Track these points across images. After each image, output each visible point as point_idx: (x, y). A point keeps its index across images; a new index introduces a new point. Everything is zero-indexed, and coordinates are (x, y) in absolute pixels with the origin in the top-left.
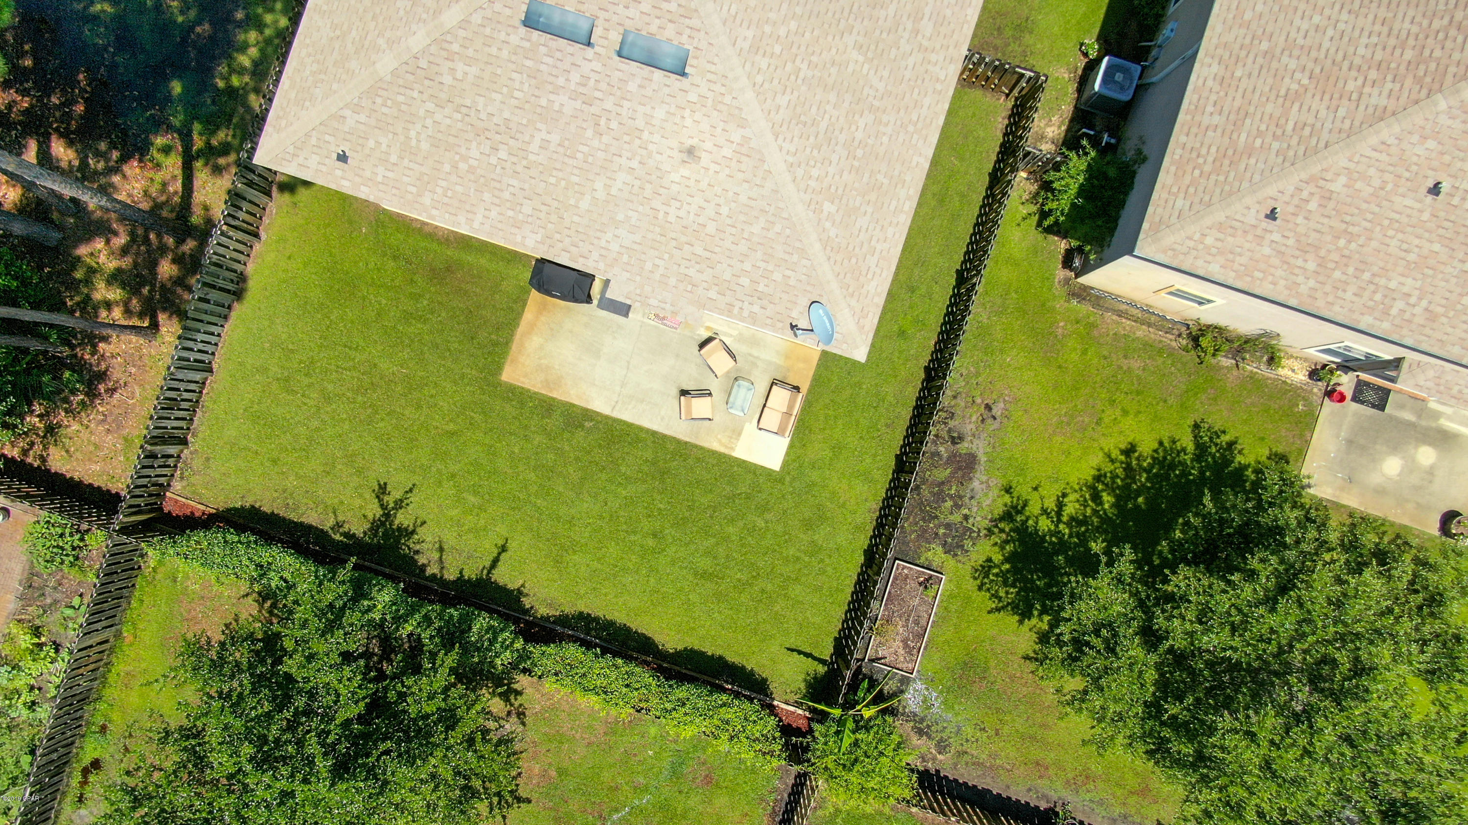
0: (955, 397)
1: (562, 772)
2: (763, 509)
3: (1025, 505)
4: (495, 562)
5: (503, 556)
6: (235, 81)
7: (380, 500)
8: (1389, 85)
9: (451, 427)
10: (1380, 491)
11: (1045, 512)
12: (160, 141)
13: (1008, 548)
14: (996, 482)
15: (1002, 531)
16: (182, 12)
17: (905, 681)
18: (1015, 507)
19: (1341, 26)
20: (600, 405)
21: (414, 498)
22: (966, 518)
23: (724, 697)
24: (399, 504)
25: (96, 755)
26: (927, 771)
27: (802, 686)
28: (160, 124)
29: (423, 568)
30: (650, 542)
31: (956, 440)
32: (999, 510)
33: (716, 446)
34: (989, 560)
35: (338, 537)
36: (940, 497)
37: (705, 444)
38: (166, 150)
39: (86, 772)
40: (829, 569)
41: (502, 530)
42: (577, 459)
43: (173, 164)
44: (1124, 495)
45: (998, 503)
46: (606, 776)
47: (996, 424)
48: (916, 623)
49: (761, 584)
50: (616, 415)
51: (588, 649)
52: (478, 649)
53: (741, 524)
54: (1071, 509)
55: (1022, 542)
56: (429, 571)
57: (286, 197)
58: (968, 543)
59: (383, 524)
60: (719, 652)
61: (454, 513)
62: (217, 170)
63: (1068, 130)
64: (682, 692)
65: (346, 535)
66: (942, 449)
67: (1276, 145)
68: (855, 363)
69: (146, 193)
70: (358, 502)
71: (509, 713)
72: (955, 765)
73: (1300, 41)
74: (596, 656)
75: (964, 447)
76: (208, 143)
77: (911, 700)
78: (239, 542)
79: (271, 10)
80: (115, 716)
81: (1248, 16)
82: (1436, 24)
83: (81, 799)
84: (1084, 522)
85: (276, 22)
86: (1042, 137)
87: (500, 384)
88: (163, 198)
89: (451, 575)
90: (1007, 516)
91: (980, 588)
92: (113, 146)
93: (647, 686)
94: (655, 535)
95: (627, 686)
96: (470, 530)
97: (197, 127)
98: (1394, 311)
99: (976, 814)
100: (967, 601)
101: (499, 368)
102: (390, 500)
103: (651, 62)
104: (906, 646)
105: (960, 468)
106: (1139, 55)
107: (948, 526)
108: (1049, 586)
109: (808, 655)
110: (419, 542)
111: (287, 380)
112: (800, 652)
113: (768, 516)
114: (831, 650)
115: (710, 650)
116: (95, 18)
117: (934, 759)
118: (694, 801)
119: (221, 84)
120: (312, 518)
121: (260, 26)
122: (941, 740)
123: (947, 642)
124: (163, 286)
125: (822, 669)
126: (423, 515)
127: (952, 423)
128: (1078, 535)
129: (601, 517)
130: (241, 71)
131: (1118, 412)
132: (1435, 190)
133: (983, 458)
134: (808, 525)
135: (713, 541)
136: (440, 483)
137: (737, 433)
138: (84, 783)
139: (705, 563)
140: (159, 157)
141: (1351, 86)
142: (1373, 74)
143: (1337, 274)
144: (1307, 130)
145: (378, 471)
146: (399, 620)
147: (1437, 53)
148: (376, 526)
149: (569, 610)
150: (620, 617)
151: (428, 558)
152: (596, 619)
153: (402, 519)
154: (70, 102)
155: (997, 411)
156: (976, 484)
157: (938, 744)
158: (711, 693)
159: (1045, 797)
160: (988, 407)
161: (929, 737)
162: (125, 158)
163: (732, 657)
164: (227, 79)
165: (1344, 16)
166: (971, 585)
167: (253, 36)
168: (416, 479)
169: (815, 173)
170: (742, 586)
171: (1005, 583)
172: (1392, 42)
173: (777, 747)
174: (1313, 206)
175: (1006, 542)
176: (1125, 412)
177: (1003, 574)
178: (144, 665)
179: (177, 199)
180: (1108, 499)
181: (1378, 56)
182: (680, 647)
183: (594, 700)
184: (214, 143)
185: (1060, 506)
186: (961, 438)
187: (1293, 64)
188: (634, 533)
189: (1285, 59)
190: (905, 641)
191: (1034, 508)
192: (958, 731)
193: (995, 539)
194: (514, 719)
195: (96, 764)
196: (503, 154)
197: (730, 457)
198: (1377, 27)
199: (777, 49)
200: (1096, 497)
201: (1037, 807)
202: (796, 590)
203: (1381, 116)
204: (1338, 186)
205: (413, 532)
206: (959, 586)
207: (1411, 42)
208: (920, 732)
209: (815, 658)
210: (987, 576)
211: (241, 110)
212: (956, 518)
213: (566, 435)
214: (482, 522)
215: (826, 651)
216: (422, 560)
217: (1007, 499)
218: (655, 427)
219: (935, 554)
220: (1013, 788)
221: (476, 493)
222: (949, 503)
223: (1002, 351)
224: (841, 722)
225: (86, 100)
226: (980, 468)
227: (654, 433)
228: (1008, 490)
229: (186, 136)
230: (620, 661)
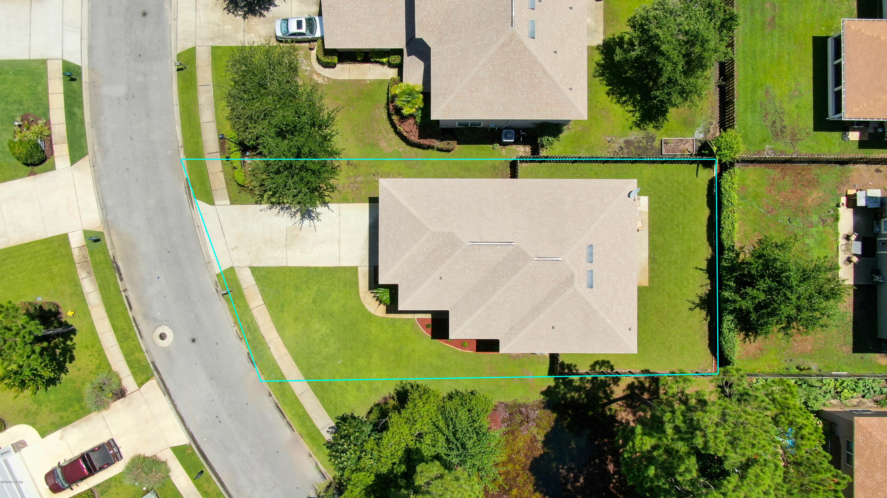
0: (609, 152)
1: (755, 231)
2: (660, 197)
3: (634, 122)
4: (701, 269)
5: (698, 267)
6: (583, 396)
7: (694, 309)
8: (536, 72)
9: (666, 295)
10: (596, 21)
11: (634, 116)
12: (608, 413)
13: (648, 122)
14: (630, 132)
15: (643, 126)
16: (567, 419)
17: (696, 140)
18: (635, 125)
19: (520, 87)
20: (646, 254)
21: (690, 299)
22: (643, 138)
23: (722, 190)
24: (693, 303)
25: (795, 368)
26: (719, 126)
27: (707, 169)
28: (604, 414)
29: (709, 290)
30: (680, 227)
31: (621, 148)
32: (637, 129)
33: (647, 217)
34: (653, 127)
35: (709, 318)
36: (640, 147)
37: (647, 220)
38: (610, 410)
39: (801, 370)
40: (671, 172)
41: (691, 271)
42: (664, 256)
43: (614, 406)
44: (622, 95)
45: (636, 129)
46: (751, 218)
47: (613, 138)
48: (678, 143)
49: (682, 191)
50: (647, 249)
51: (722, 232)
52: (732, 262)
53: (667, 203)
54: (631, 108)
55: (645, 120)
56: (710, 289)
57: (615, 367)
58: (650, 135)
59: (700, 306)
60: (705, 197)
61: (691, 287)
62: (612, 392)
63: (520, 144)
64: (725, 202)
65: (707, 316)
66: (626, 151)
67: (554, 94)
68: (638, 182)
69: (625, 411)
70: (697, 316)
71: (743, 252)
72: (715, 118)
73: (525, 96)
74: (723, 229)
75: (623, 145)
76: (604, 398)
77: (701, 136)
78: (724, 340)
79: (559, 392)
80: (782, 367)
81: (519, 110)
82: (518, 66)
83: (809, 369)
84: (633, 103)
85: (563, 390)
86: (525, 152)
87: (649, 285)
88: (625, 405)
89: (708, 281)
90: (639, 126)
91: (662, 127)
92: (614, 426)
93: (727, 212)
94: (678, 226)
95: (729, 218)
96: (694, 281)
97: (600, 403)
98: (581, 50)
99: (729, 108)
100: (666, 130)
101: (645, 287)
102: (693, 306)
103: (591, 254)
104: (686, 143)
105: (630, 144)
106: (500, 130)
107: (647, 143)
108: (655, 108)
109: (697, 170)
110: (702, 294)
111: (668, 349)
112: (697, 173)
113: (662, 195)
114: (694, 165)
115: (705, 200)
116: (577, 445)
117: (715, 125)
118: (750, 190)
119: (586, 400)
120: (706, 328)
121: (565, 394)
122: (709, 124)
123: (680, 132)
124: (651, 396)
125: (700, 165)
126: (695, 295)
127: (617, 151)
128: (638, 103)
129: (678, 243)
130: (580, 396)
131: (599, 104)
132: (555, 52)
133: (624, 139)
134: (660, 183)
135: (674, 209)
136: (684, 294)
137: (641, 212)
138: (804, 369)
139: (681, 209)
140: (613, 411)
141: (537, 81)
142: (533, 76)
143: (578, 67)
144: (550, 88)
145: (687, 313)
146: (731, 288)
147: (526, 63)
148: (702, 308)
149: (708, 244)
150: (705, 229)
151: (706, 289)
152: (708, 235)
153: (697, 301)
154: (605, 444)
155: (609, 139)
156: (632, 138)
157: (711, 125)
158: (722, 194)
159: (715, 89)
160: (609, 142)
161: (710, 128)
162: (617, 421)
163: (706, 192)
164: (583, 399)
165: (518, 87)
166: (662, 130)
167: (568, 396)
168: (685, 301)
169: (599, 206)
170: (685, 197)
171: (659, 120)
172: (524, 74)
173: (731, 171)
174: (566, 80)
175: (646, 123)
176: (598, 102)
177: (656, 122)
178: (765, 363)
179: (624, 401)
180: (624, 99)
181: (528, 77)
182: (708, 209)
183: (736, 225)
184: (603, 396)
185: (630, 111)
186: (621, 147)
187: (532, 96)
188: (679, 232)
189: (531, 98)
190: (684, 144)
191: (634, 119)
192: (705, 120)
193: (646, 127)
194: (744, 250)
195: (798, 368)
196: (619, 287)
197: (649, 212)
198: (520, 79)
199: (577, 225)
200: (625, 102)
201: (719, 91)
202: (680, 180)
203: (544, 72)
204: (561, 76)
205: (700, 296)
206: (663, 134)
207: (524, 70)
208: (709, 131)
209: (698, 168)
210: (658, 126)
211: (592, 391)
212: (644, 141)
213: (658, 261)
214: (691, 278)
215: (695, 166)
216: (707, 292)
217: (634, 128)
218: (647, 236)
219: (657, 143)
220: (716, 99)
221: (683, 282)
222: (641, 144)
223: (591, 143)
224: (720, 155)
225: (603, 439)
226: (627, 139)
227: (649, 236)
228: (631, 128)
229: (605, 405)
230: (722, 222)
